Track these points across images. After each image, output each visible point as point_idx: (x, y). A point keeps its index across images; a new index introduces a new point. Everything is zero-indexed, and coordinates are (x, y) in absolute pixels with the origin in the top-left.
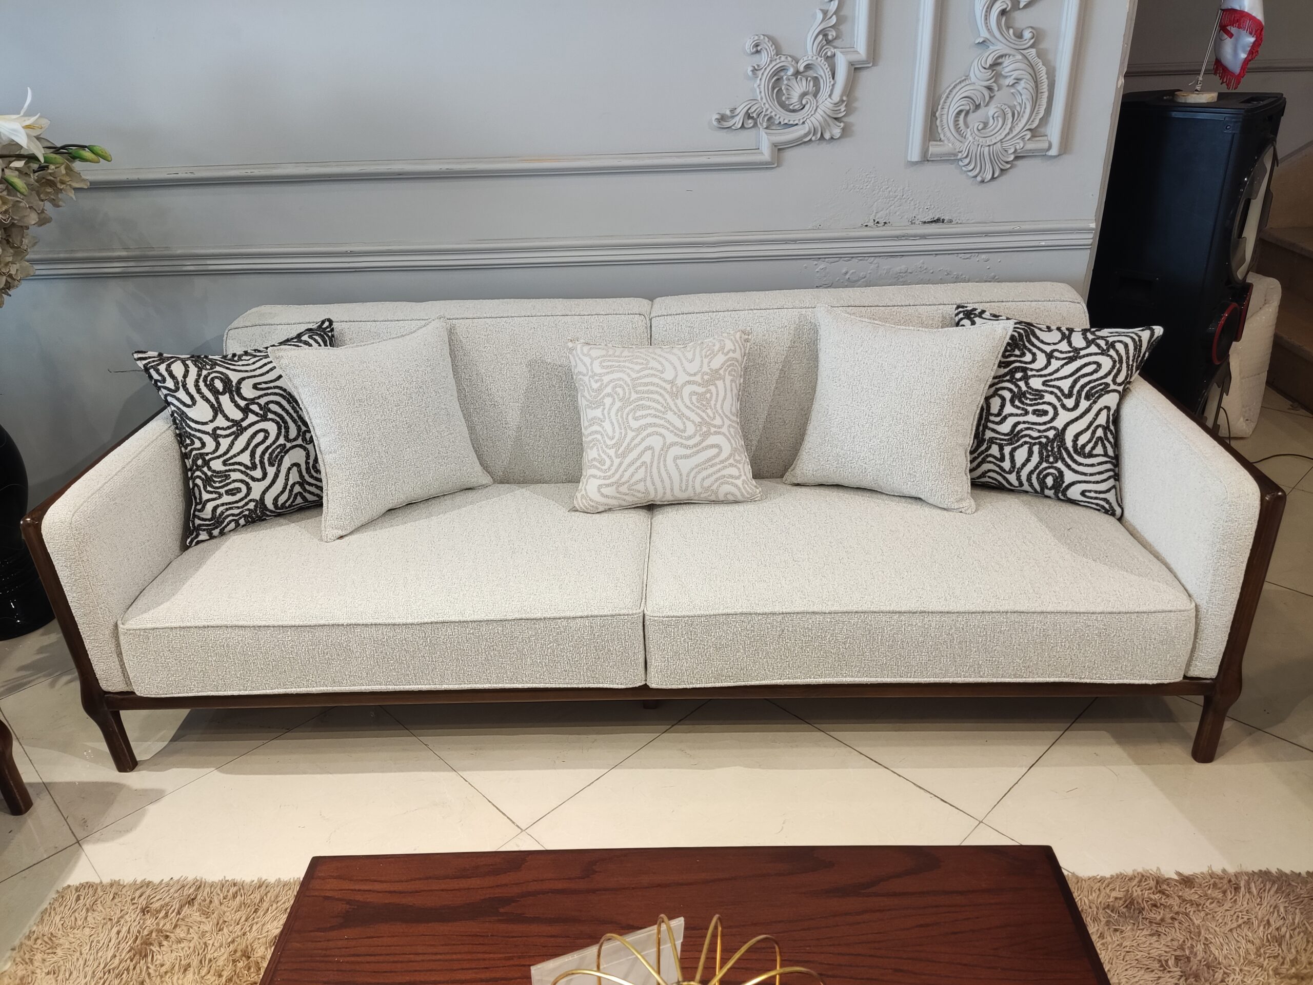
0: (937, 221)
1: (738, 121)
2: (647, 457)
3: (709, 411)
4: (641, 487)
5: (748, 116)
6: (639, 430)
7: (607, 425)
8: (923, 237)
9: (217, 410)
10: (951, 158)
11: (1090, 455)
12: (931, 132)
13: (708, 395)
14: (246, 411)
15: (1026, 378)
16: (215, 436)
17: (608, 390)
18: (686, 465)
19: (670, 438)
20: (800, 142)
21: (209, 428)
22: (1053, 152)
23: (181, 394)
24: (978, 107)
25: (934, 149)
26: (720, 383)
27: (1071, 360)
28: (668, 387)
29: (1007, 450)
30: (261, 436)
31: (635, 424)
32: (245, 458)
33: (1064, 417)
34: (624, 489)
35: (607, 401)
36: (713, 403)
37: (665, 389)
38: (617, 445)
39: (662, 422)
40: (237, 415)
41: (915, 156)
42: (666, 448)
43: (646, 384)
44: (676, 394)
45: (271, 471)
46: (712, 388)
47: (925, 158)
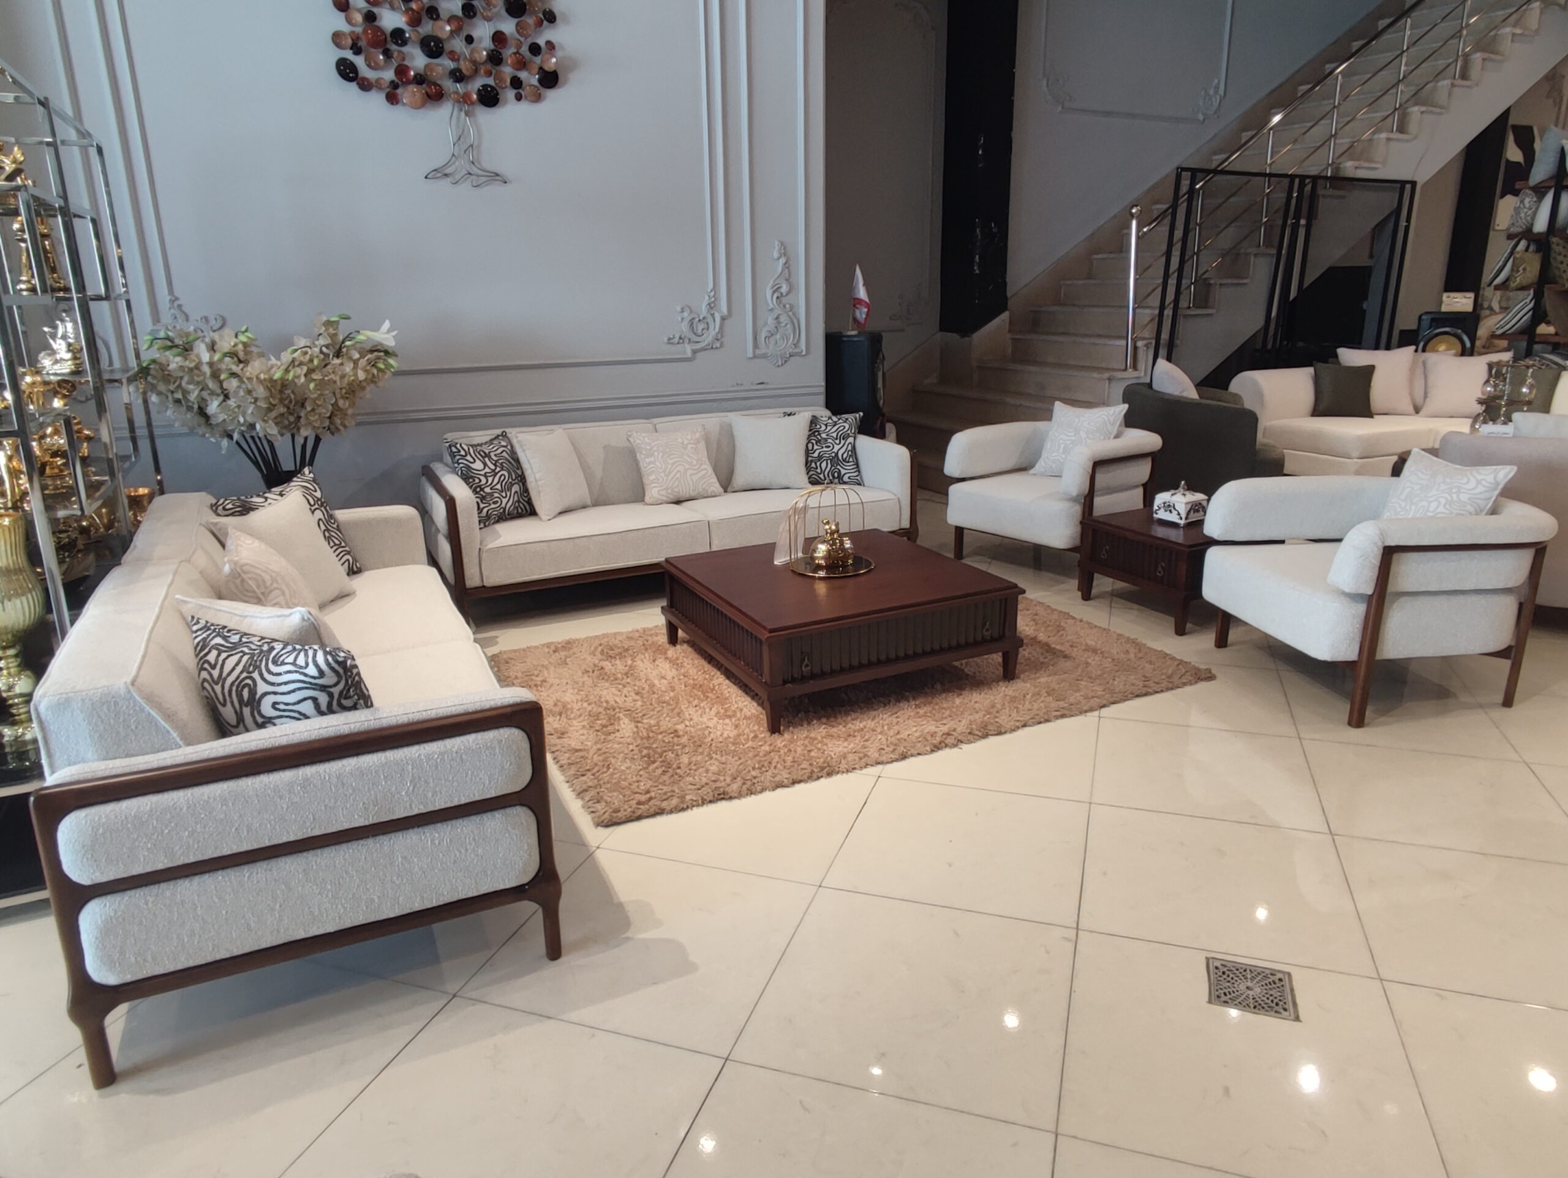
0: (762, 383)
1: (676, 340)
2: (678, 475)
4: (676, 490)
5: (680, 338)
6: (673, 464)
7: (658, 463)
8: (757, 390)
9: (485, 465)
10: (764, 356)
11: (848, 462)
12: (756, 345)
13: (696, 449)
14: (495, 465)
15: (819, 434)
16: (485, 476)
17: (655, 448)
18: (695, 478)
19: (687, 466)
20: (704, 349)
21: (482, 473)
22: (804, 353)
24: (772, 335)
25: (758, 352)
26: (699, 444)
27: (834, 426)
29: (818, 464)
30: (503, 478)
31: (671, 462)
32: (499, 486)
33: (837, 448)
34: (669, 491)
35: (656, 453)
38: (664, 471)
40: (493, 467)
41: (750, 355)
42: (686, 470)
44: (685, 448)
45: (508, 494)
47: (755, 357)
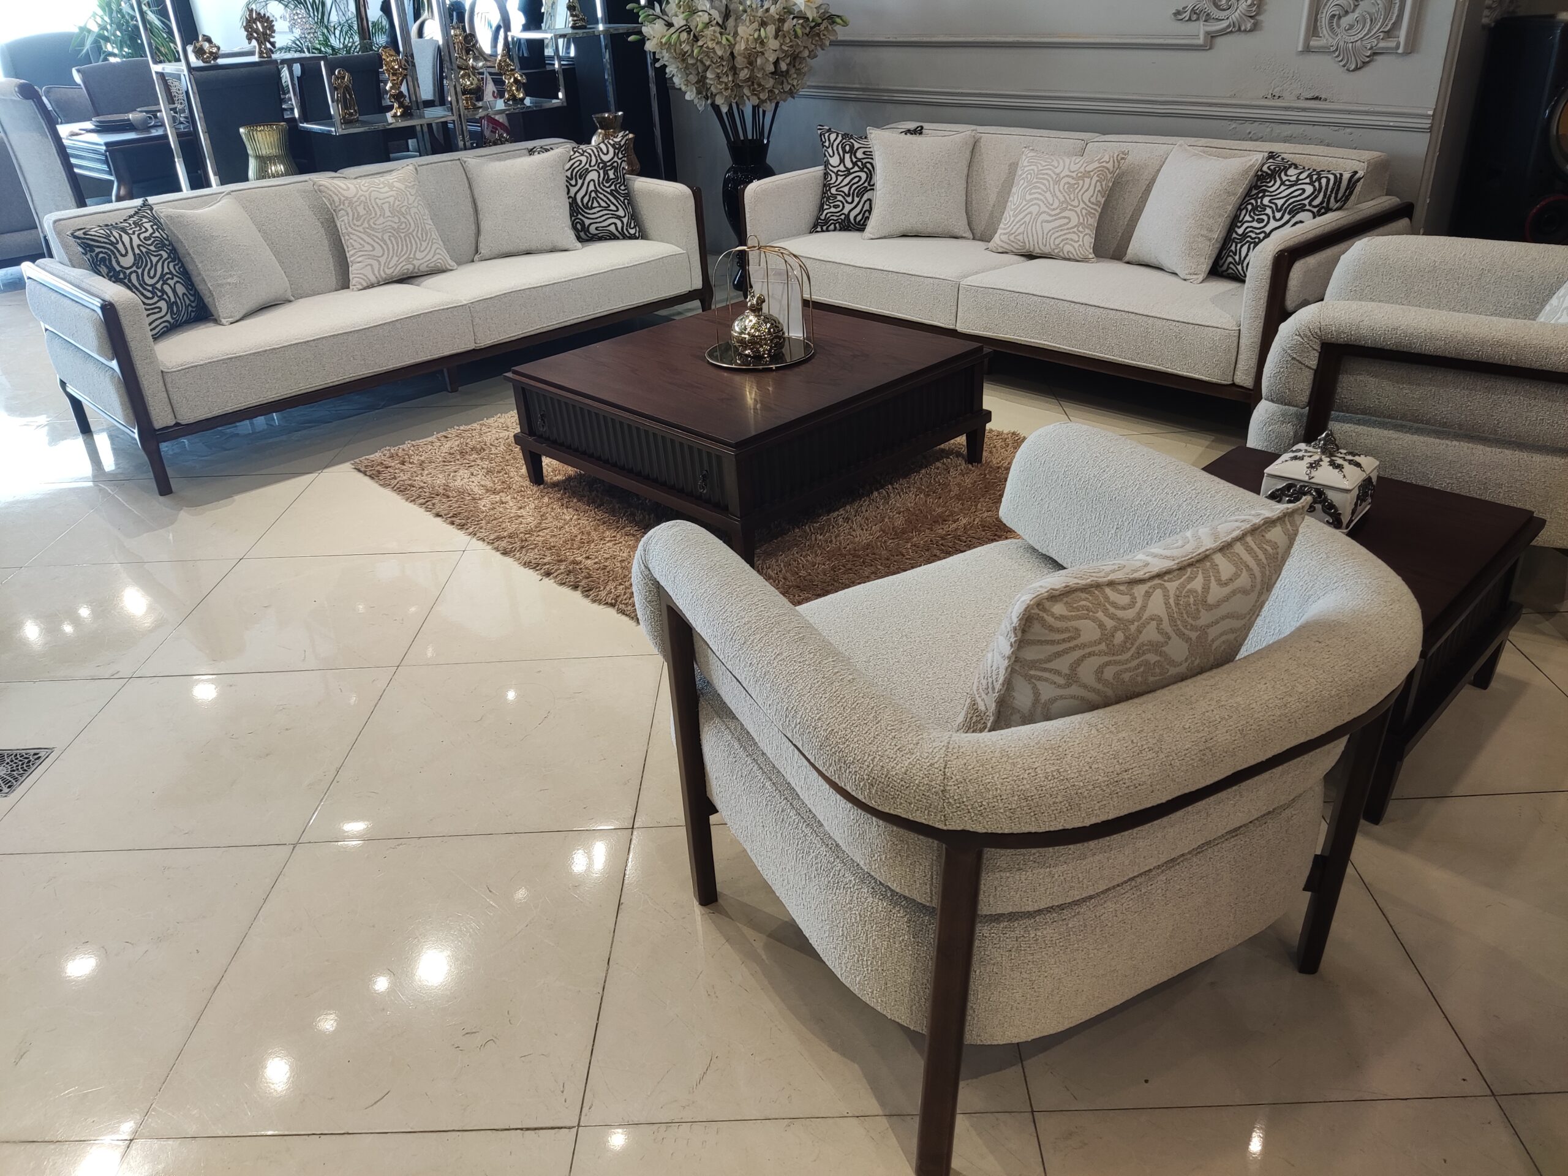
0: (1316, 98)
1: (1187, 15)
2: (1027, 219)
3: (1072, 196)
5: (1193, 11)
6: (1028, 201)
8: (1304, 110)
9: (842, 161)
10: (1324, 51)
12: (1313, 29)
13: (1076, 186)
14: (855, 164)
16: (837, 175)
18: (1048, 227)
19: (1044, 209)
20: (1224, 33)
21: (835, 170)
22: (1400, 51)
23: (830, 150)
24: (1347, 13)
25: (1314, 43)
26: (1087, 180)
28: (1055, 177)
30: (857, 179)
32: (846, 189)
34: (1012, 238)
36: (1077, 191)
37: (1052, 178)
39: (1042, 198)
40: (849, 165)
41: (1300, 47)
42: (1039, 214)
43: (1044, 174)
44: (1057, 182)
45: (857, 200)
46: (1081, 182)
47: (1308, 50)
